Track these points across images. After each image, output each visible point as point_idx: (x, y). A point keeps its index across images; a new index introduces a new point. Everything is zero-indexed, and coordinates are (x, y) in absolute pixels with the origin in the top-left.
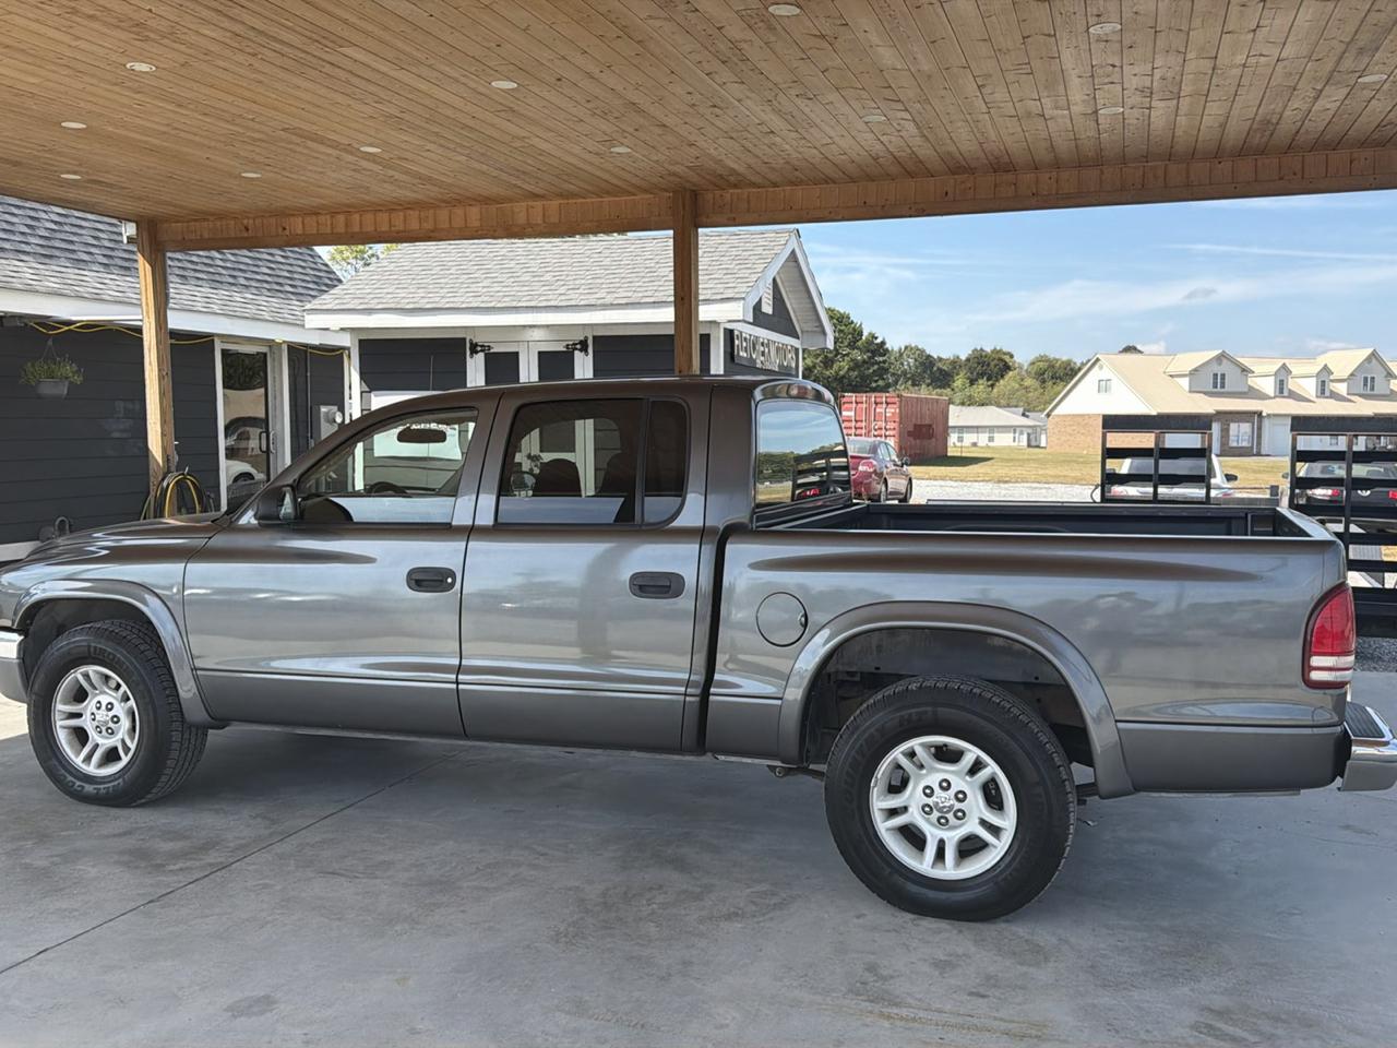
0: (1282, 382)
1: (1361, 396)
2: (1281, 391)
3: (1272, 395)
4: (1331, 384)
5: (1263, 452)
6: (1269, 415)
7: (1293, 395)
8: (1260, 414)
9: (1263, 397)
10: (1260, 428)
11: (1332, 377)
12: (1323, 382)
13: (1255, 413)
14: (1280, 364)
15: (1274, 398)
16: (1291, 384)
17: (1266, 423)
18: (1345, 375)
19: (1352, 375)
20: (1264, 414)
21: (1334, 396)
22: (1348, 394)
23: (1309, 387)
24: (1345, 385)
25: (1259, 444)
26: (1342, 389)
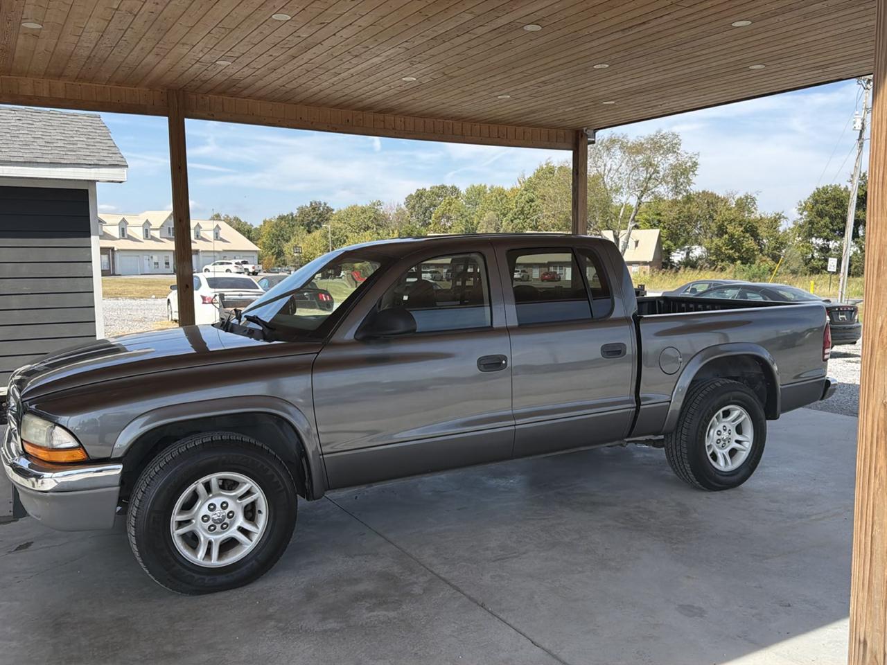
0: (123, 229)
1: (168, 239)
2: (123, 235)
3: (118, 237)
4: (151, 231)
5: (116, 273)
6: (118, 250)
7: (130, 238)
8: (113, 249)
9: (113, 239)
10: (113, 258)
11: (151, 227)
12: (147, 230)
13: (109, 248)
14: (122, 218)
15: (119, 239)
16: (129, 231)
17: (117, 255)
18: (158, 226)
19: (162, 226)
20: (115, 249)
21: (153, 238)
22: (161, 237)
23: (138, 233)
24: (158, 232)
25: (114, 268)
26: (157, 234)
